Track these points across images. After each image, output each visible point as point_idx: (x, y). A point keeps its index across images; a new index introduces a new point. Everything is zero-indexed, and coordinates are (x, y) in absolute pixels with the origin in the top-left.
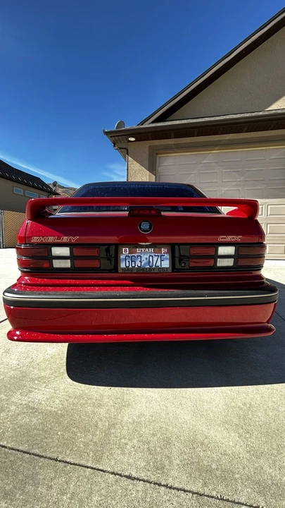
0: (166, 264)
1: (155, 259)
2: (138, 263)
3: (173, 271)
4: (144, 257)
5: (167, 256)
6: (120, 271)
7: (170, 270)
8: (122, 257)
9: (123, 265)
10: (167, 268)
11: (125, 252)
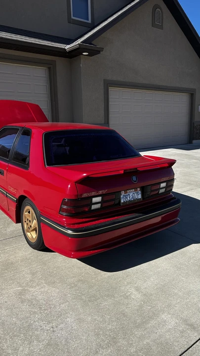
0: (140, 197)
1: (135, 194)
2: (129, 199)
3: (143, 199)
4: (131, 194)
5: (140, 192)
6: (121, 205)
7: (142, 199)
8: (122, 196)
9: (122, 201)
10: (140, 199)
11: (123, 193)
